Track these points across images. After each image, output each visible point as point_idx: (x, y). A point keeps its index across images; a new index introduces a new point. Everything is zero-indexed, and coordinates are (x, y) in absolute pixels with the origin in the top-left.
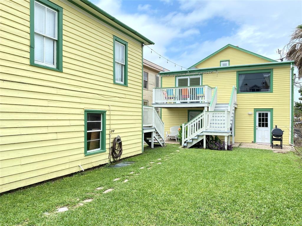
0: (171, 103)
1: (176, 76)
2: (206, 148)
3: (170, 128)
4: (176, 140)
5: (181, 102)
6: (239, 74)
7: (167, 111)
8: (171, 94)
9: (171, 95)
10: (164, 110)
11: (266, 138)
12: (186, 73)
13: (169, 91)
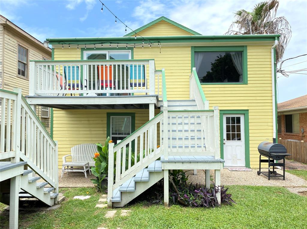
0: (73, 96)
1: (82, 49)
2: (171, 202)
3: (72, 149)
4: (86, 174)
5: (99, 95)
6: (195, 52)
7: (64, 115)
8: (73, 76)
9: (73, 79)
10: (58, 114)
11: (238, 159)
12: (102, 43)
13: (69, 70)
